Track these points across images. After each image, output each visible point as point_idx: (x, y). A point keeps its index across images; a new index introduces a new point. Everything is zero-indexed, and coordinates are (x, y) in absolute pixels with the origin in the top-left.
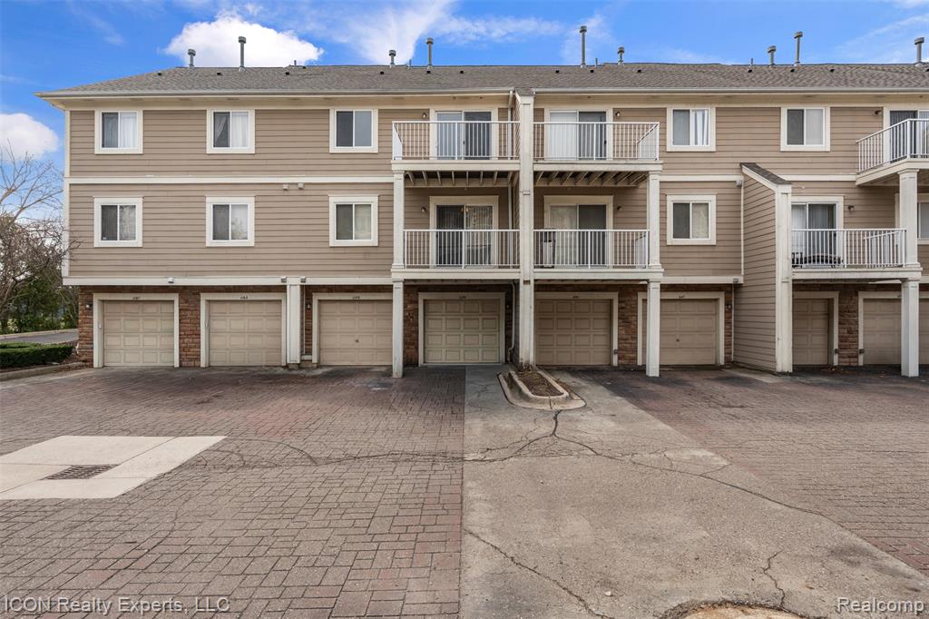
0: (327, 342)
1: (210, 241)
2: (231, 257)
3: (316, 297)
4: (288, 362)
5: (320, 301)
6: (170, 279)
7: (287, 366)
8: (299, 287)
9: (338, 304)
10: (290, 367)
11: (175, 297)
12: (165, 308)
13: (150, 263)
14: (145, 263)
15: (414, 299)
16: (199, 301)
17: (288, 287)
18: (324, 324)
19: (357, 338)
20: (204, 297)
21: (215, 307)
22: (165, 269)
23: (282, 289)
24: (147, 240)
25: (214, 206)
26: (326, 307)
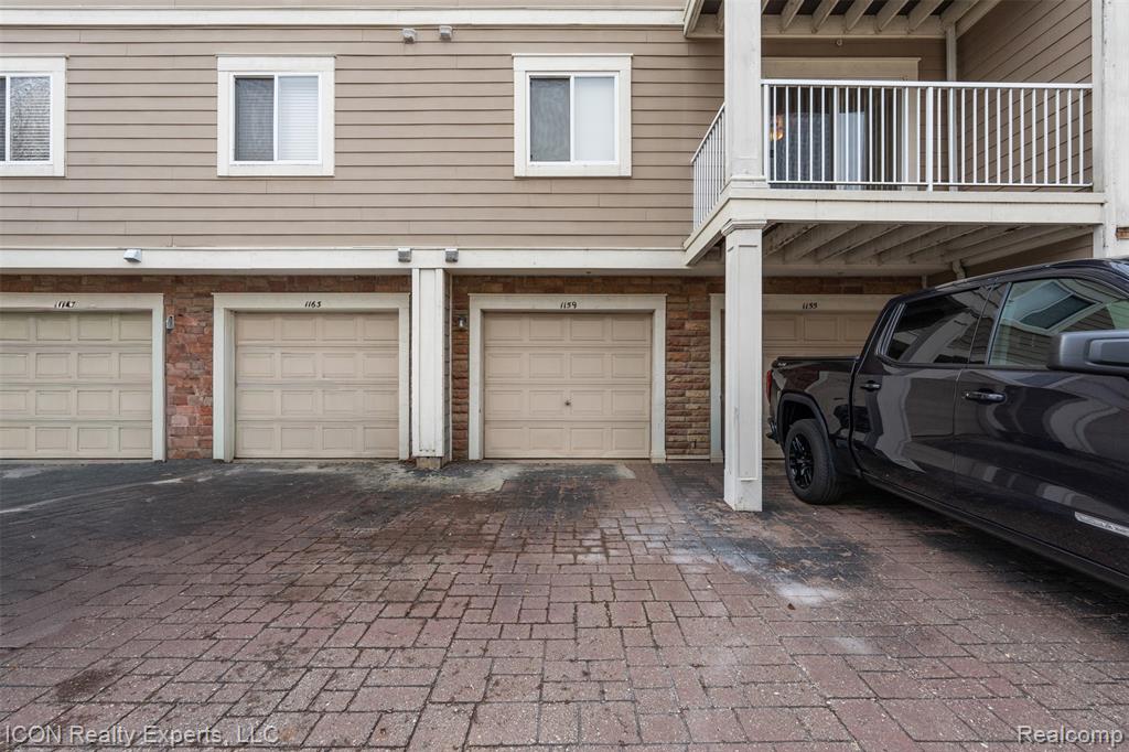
0: (502, 405)
1: (226, 163)
2: (278, 201)
3: (478, 304)
4: (416, 453)
5: (485, 313)
6: (131, 254)
7: (411, 462)
8: (440, 274)
9: (526, 322)
10: (422, 465)
11: (155, 303)
12: (130, 329)
13: (84, 215)
14: (71, 215)
15: (699, 308)
16: (211, 311)
17: (415, 274)
18: (496, 366)
19: (567, 397)
20: (222, 303)
21: (249, 327)
22: (120, 229)
23: (399, 282)
24: (77, 159)
25: (238, 80)
26: (500, 327)
